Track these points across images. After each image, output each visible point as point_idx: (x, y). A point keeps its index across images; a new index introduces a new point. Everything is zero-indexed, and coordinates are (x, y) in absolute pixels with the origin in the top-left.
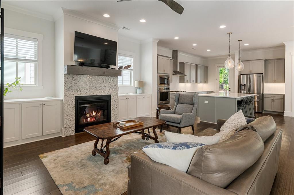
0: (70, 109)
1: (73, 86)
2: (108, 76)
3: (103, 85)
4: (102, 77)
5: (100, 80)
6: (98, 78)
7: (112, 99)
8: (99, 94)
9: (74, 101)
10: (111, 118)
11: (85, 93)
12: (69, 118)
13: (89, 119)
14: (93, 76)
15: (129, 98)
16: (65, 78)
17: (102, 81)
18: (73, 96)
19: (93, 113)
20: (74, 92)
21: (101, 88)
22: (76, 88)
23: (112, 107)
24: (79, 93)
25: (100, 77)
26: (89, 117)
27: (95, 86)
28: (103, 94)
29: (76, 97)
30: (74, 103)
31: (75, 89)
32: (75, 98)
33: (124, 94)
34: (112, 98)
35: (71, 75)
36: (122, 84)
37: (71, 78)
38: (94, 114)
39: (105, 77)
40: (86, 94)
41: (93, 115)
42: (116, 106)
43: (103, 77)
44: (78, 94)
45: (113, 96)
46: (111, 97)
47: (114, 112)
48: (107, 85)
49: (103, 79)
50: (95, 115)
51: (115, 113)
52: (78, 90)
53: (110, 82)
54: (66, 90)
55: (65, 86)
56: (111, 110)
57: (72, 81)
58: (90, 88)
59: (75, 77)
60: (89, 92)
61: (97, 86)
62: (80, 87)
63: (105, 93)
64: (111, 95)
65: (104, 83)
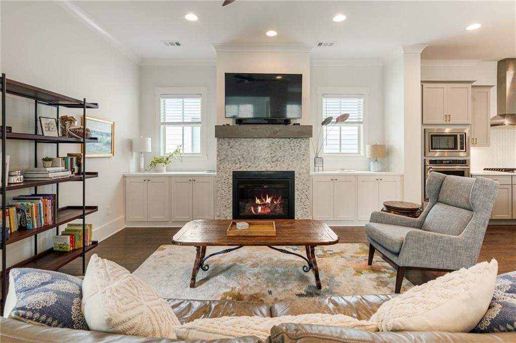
0: (225, 189)
1: (230, 155)
2: (289, 138)
3: (279, 154)
4: (277, 140)
5: (274, 145)
6: (271, 142)
7: (296, 179)
8: (272, 169)
9: (231, 178)
10: (295, 214)
11: (247, 167)
12: (224, 202)
13: (260, 208)
14: (262, 139)
15: (336, 180)
16: (218, 145)
17: (278, 147)
18: (229, 170)
19: (266, 199)
20: (230, 164)
21: (275, 159)
22: (233, 159)
23: (296, 193)
24: (238, 166)
25: (274, 140)
26: (260, 205)
27: (265, 156)
28: (278, 169)
29: (233, 172)
30: (231, 181)
31: (232, 160)
32: (231, 174)
33: (335, 171)
34: (297, 177)
35: (226, 139)
36: (338, 151)
37: (227, 144)
38: (268, 200)
39: (283, 140)
40: (250, 168)
41: (267, 202)
42: (306, 193)
43: (280, 139)
44: (237, 168)
46: (296, 175)
47: (301, 203)
48: (287, 153)
49: (279, 143)
50: (269, 202)
51: (303, 206)
52: (237, 161)
53: (293, 148)
54: (220, 161)
55: (218, 156)
56: (296, 198)
57: (228, 147)
58: (256, 159)
59: (232, 142)
60: (254, 165)
61: (269, 155)
62: (239, 157)
63: (284, 168)
64: (295, 172)
65: (282, 150)
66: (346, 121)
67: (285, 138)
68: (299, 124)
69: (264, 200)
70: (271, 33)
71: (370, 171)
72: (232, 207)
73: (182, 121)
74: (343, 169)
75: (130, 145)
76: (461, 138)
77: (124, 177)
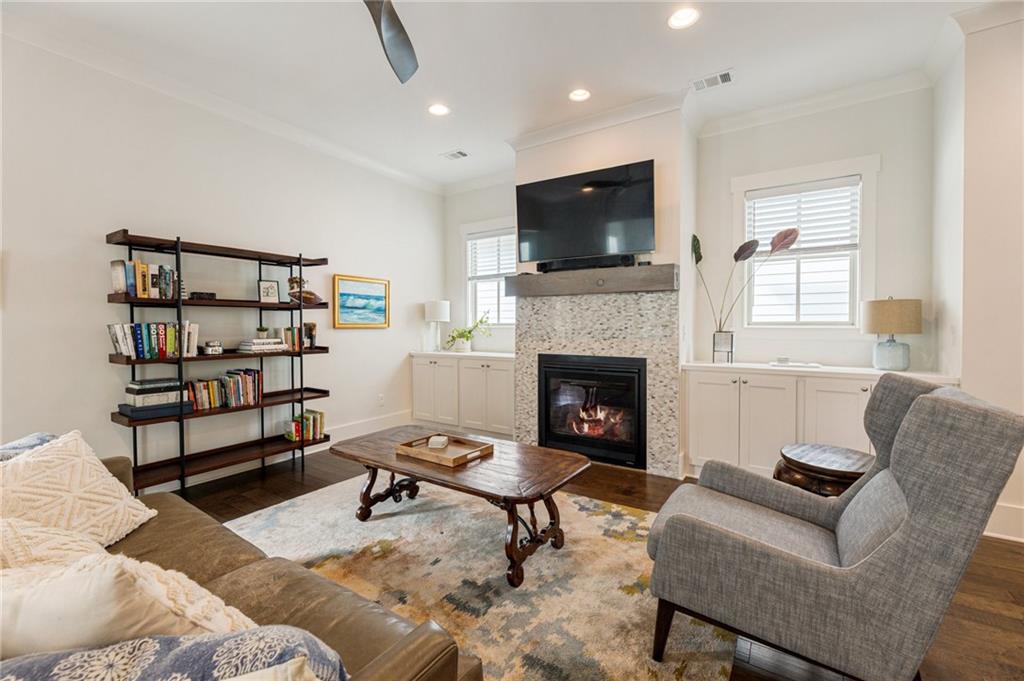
0: (528, 385)
1: (534, 326)
2: (636, 293)
3: (616, 324)
4: (613, 297)
5: (606, 307)
6: (601, 302)
8: (603, 354)
9: (536, 365)
10: (648, 444)
11: (560, 347)
12: (525, 406)
13: (586, 427)
14: (585, 297)
15: (745, 383)
16: (517, 309)
17: (614, 310)
18: (532, 351)
19: (596, 412)
20: (535, 342)
21: (609, 334)
22: (539, 332)
23: (650, 403)
24: (546, 345)
25: (607, 297)
26: (587, 422)
27: (591, 328)
28: (614, 353)
29: (539, 355)
30: (536, 372)
31: (537, 335)
32: (536, 358)
33: (767, 363)
34: (651, 372)
35: (529, 299)
37: (530, 307)
38: (601, 415)
39: (624, 296)
40: (565, 349)
41: (598, 417)
42: (671, 405)
43: (618, 296)
44: (545, 349)
45: (657, 365)
46: (648, 368)
47: (659, 425)
48: (631, 323)
49: (616, 304)
50: (603, 419)
51: (663, 431)
52: (545, 337)
53: (643, 312)
54: (520, 336)
55: (517, 327)
56: (648, 413)
57: (532, 313)
58: (576, 333)
59: (538, 302)
60: (573, 345)
61: (597, 326)
62: (549, 330)
63: (626, 351)
64: (648, 361)
65: (621, 317)
66: (794, 246)
67: (630, 292)
68: (649, 263)
69: (593, 414)
70: (579, 95)
71: (873, 367)
72: (537, 416)
73: (495, 272)
74: (786, 360)
75: (422, 313)
77: (411, 356)
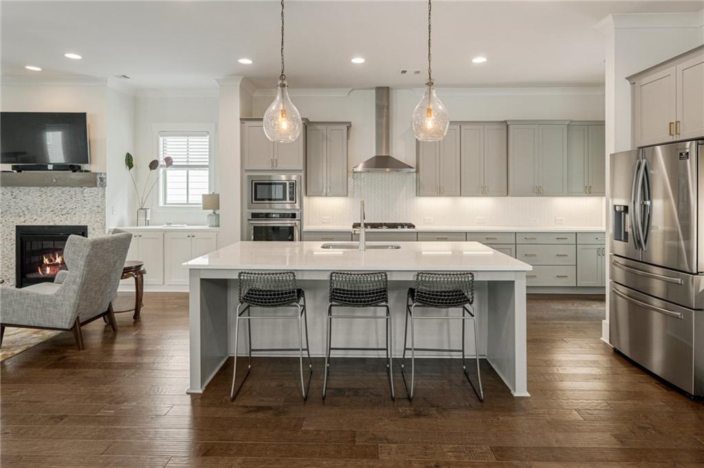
0: (8, 247)
1: (12, 207)
3: (69, 205)
5: (63, 195)
6: (60, 192)
8: (61, 224)
9: (14, 233)
11: (32, 220)
12: (6, 262)
13: (48, 269)
14: (50, 188)
17: (68, 197)
18: (11, 224)
19: (55, 259)
20: (13, 217)
21: (65, 211)
22: (17, 211)
24: (22, 219)
25: (64, 189)
26: (49, 265)
27: (54, 208)
28: (69, 223)
29: (17, 226)
30: (14, 238)
31: (15, 213)
32: (15, 229)
34: (90, 233)
35: (8, 188)
37: (9, 193)
38: (59, 260)
40: (36, 222)
41: (57, 261)
44: (21, 222)
45: (94, 229)
46: (88, 231)
48: (78, 205)
49: (70, 193)
50: (60, 262)
52: (21, 214)
53: (86, 198)
54: (2, 213)
57: (11, 198)
58: (43, 211)
59: (16, 190)
60: (41, 219)
61: (58, 206)
62: (24, 209)
63: (75, 223)
64: (88, 228)
65: (73, 201)
69: (53, 260)
72: (15, 268)
76: (290, 187)
